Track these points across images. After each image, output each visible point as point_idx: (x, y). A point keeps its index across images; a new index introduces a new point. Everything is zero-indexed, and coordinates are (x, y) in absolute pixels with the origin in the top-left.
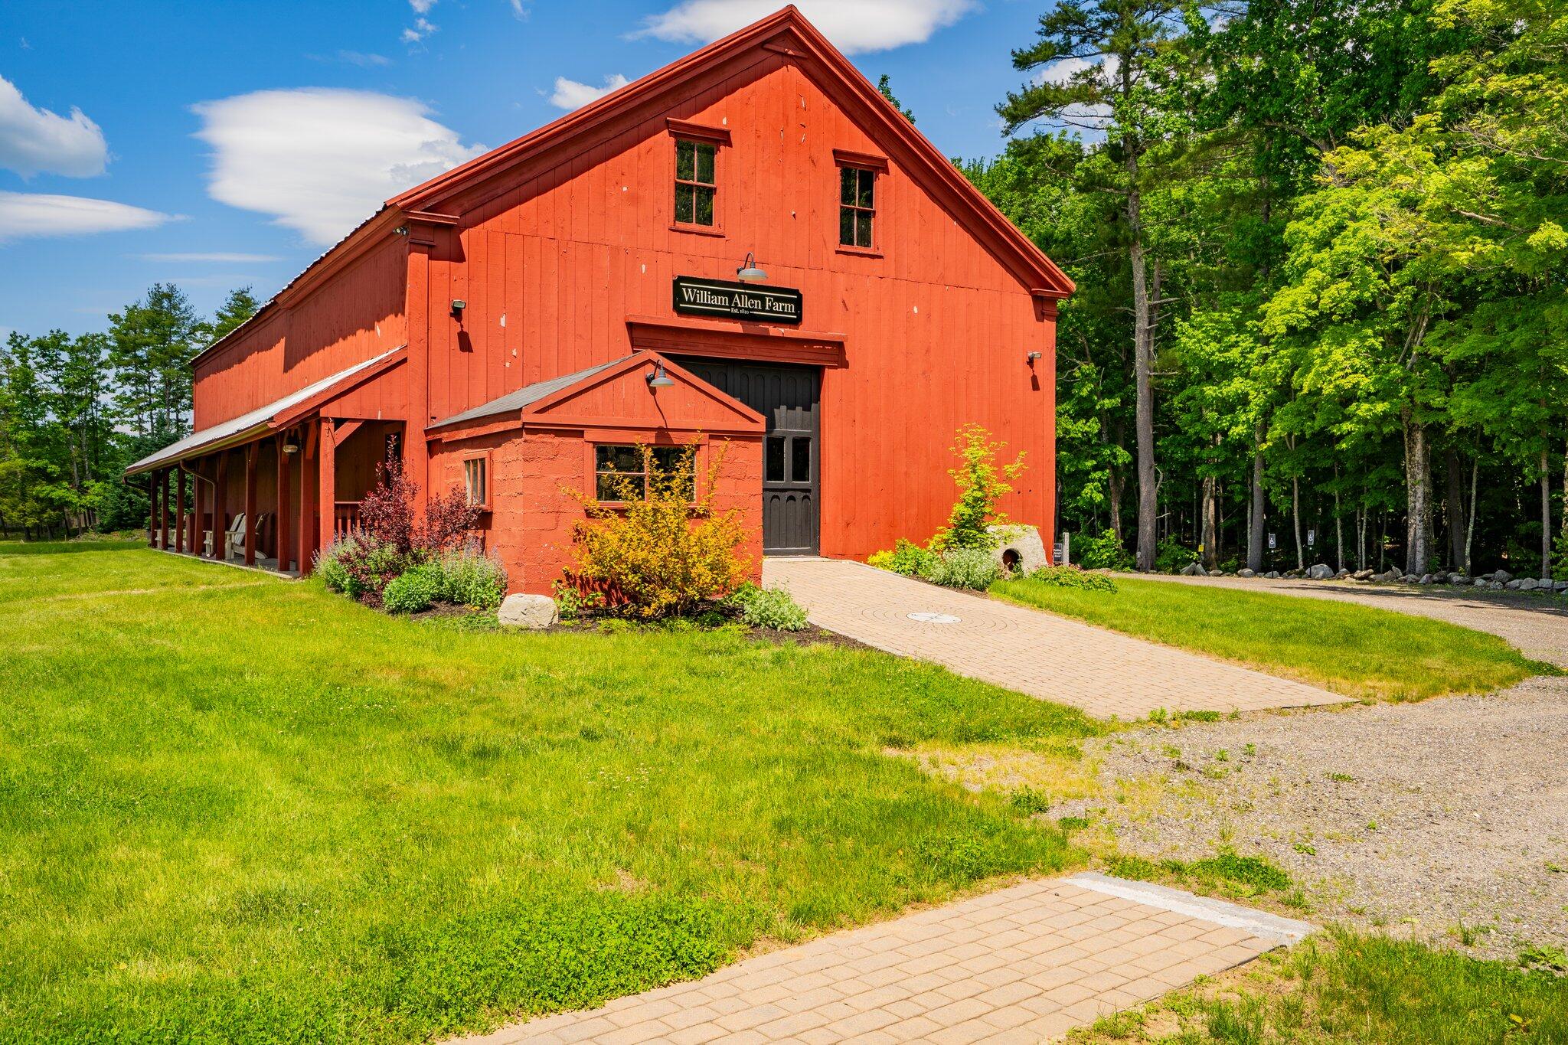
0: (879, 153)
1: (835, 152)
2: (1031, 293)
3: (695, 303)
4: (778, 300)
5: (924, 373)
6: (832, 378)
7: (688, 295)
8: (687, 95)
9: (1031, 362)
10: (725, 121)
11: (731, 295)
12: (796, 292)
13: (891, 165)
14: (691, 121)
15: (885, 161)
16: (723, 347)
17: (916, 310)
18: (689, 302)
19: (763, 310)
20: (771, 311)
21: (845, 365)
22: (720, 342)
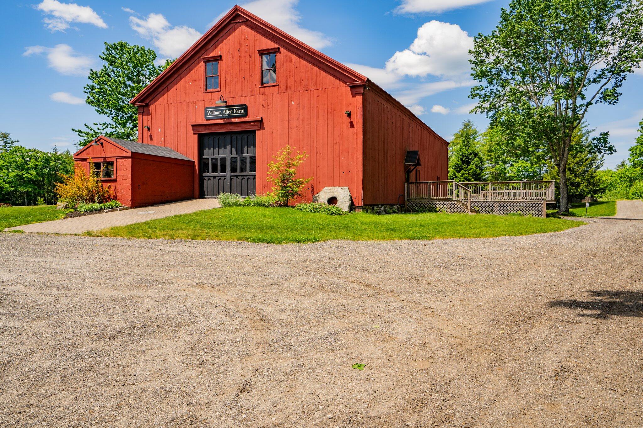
0: (276, 46)
1: (259, 51)
2: (349, 85)
3: (211, 115)
4: (238, 109)
5: (296, 127)
6: (259, 133)
7: (209, 113)
8: (208, 47)
9: (349, 115)
10: (220, 52)
11: (222, 111)
12: (245, 105)
13: (282, 49)
14: (210, 56)
15: (279, 48)
16: (220, 128)
17: (293, 103)
18: (209, 115)
19: (233, 114)
20: (236, 113)
21: (264, 129)
22: (219, 126)
